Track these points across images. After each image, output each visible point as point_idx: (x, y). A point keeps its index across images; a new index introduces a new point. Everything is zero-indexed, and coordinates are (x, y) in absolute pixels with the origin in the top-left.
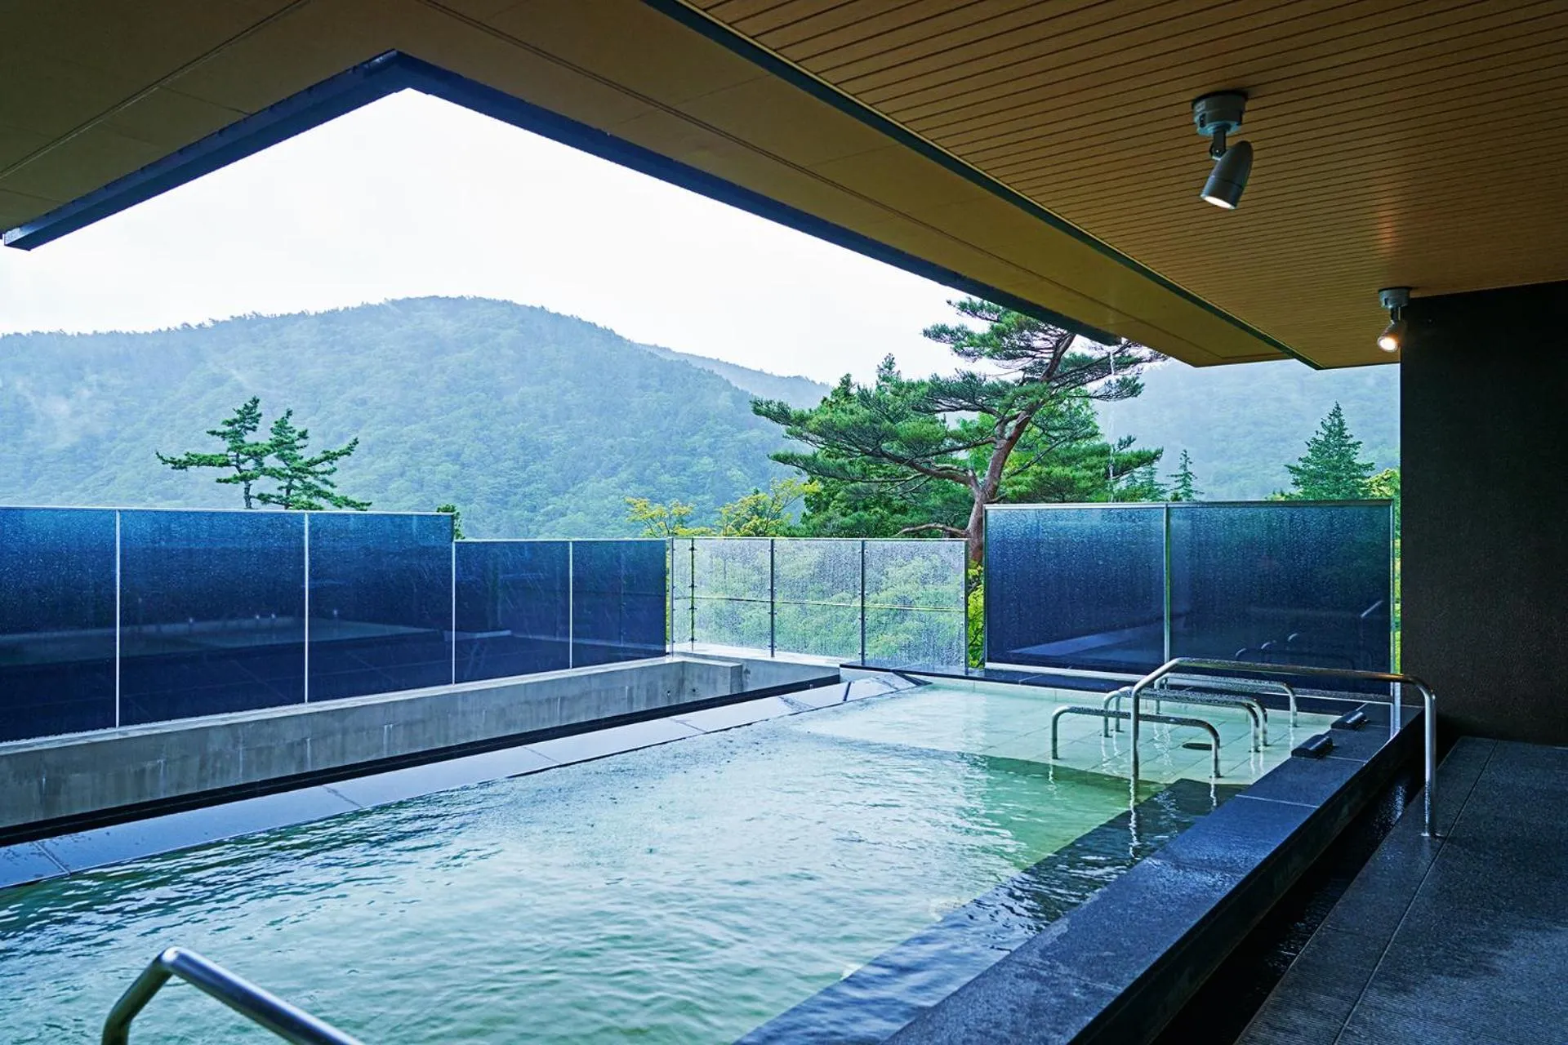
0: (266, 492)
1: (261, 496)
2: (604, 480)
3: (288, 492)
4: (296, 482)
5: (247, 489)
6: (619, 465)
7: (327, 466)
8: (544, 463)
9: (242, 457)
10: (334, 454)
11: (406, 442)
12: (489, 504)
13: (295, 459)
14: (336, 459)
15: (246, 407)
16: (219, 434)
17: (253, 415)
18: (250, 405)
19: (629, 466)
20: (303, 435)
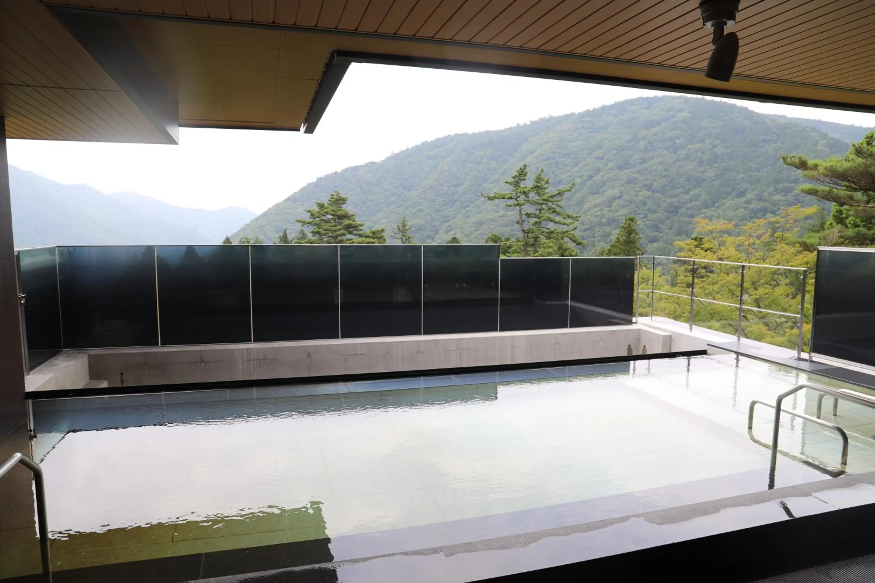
0: (529, 212)
1: (526, 214)
2: (736, 199)
3: (540, 211)
4: (544, 206)
5: (520, 211)
6: (747, 189)
7: (559, 198)
8: (700, 189)
9: (519, 194)
10: (563, 191)
11: (623, 179)
12: (667, 213)
13: (544, 194)
14: (564, 194)
15: (521, 169)
16: (509, 183)
17: (524, 173)
18: (523, 168)
19: (753, 190)
20: (547, 182)
